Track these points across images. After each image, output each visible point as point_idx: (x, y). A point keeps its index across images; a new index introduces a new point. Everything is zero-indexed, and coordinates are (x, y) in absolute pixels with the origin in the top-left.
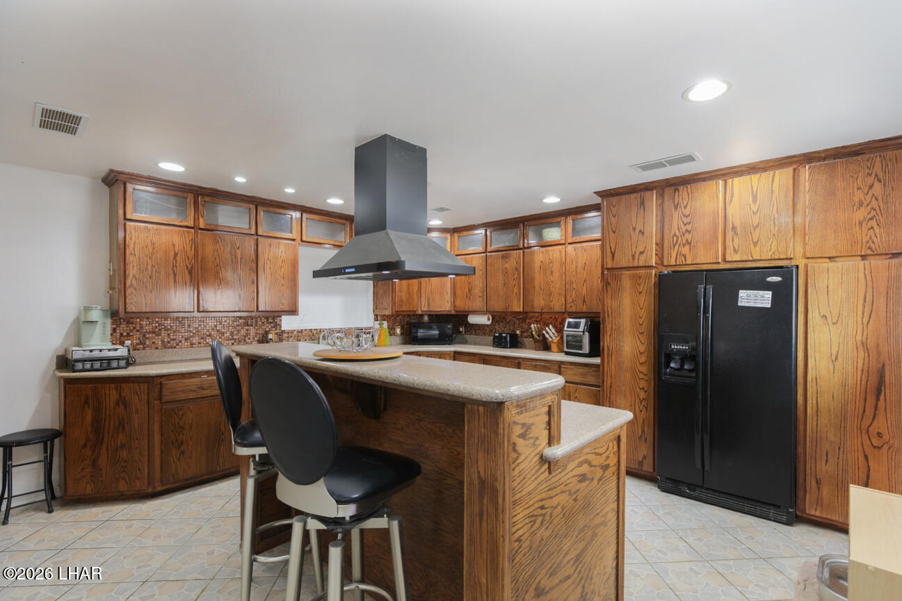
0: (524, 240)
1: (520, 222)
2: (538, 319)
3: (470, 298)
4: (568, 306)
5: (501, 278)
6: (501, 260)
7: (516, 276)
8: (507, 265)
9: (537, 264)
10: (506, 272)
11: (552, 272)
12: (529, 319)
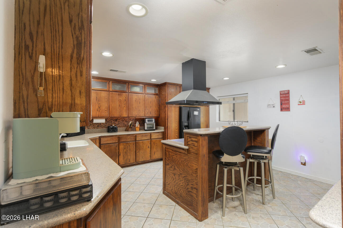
0: (128, 90)
1: (127, 82)
2: (123, 120)
3: (99, 111)
4: (146, 115)
5: (118, 103)
6: (117, 96)
7: (125, 103)
8: (121, 98)
9: (134, 99)
10: (120, 101)
11: (140, 103)
12: (119, 120)
